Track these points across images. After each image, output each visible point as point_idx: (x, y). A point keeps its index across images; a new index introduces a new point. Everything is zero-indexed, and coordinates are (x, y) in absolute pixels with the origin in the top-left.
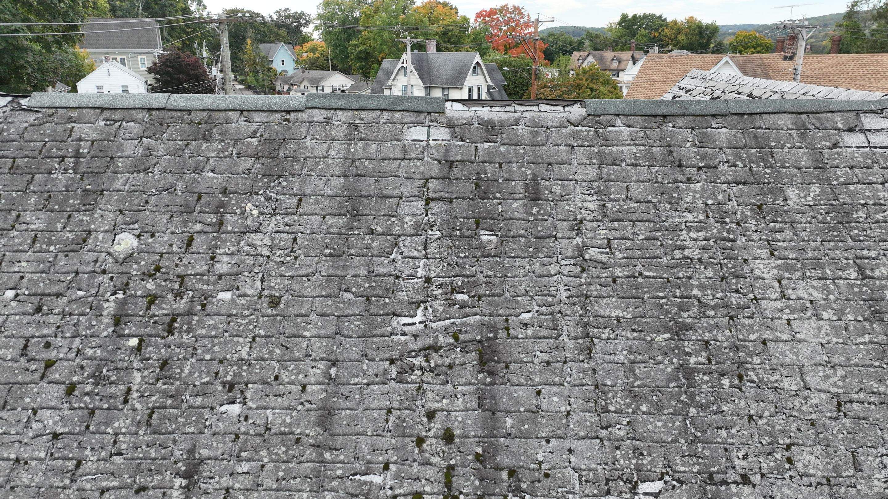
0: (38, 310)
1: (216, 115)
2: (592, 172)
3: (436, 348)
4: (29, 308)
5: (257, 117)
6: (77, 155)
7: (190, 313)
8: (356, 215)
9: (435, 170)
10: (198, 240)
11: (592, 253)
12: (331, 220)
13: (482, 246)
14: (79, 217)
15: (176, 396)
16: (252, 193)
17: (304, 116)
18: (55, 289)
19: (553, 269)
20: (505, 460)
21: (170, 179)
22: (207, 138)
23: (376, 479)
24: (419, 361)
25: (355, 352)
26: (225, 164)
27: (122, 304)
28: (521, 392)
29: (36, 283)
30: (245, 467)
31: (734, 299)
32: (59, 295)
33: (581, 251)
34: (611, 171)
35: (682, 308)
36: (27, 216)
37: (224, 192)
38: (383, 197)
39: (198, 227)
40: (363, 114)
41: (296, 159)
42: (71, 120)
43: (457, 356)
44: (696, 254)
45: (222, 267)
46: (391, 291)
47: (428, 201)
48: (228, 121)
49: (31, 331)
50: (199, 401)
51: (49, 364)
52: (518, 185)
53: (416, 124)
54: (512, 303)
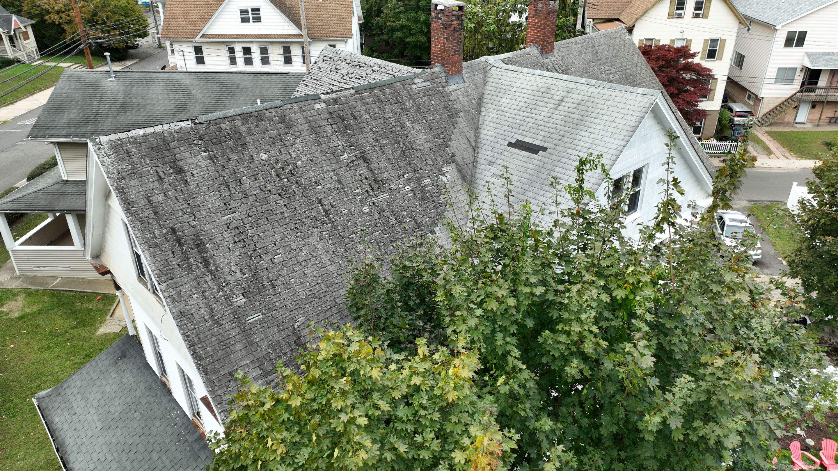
0: (256, 179)
1: (260, 112)
2: (364, 108)
3: (354, 161)
4: (253, 179)
5: (272, 111)
6: (229, 135)
7: (294, 169)
8: (316, 133)
9: (328, 116)
10: (282, 150)
11: (374, 129)
12: (312, 136)
13: (350, 134)
14: (245, 152)
15: (305, 188)
16: (287, 134)
17: (285, 107)
18: (255, 173)
19: (368, 135)
20: (379, 179)
21: (261, 135)
22: (262, 121)
23: (357, 191)
24: (351, 165)
25: (337, 167)
26: (273, 127)
27: (276, 172)
28: (375, 165)
29: (249, 173)
30: (330, 198)
31: (405, 132)
32: (258, 174)
33: (371, 129)
34: (368, 106)
35: (397, 137)
36: (230, 156)
37: (280, 135)
38: (320, 127)
39: (280, 147)
40: (300, 103)
41: (291, 121)
42: (217, 124)
43: (359, 161)
44: (394, 124)
45: (294, 156)
46: (336, 151)
47: (331, 125)
48: (265, 114)
49: (258, 185)
50: (311, 188)
51: (270, 191)
52: (349, 115)
53: (316, 103)
54: (363, 146)
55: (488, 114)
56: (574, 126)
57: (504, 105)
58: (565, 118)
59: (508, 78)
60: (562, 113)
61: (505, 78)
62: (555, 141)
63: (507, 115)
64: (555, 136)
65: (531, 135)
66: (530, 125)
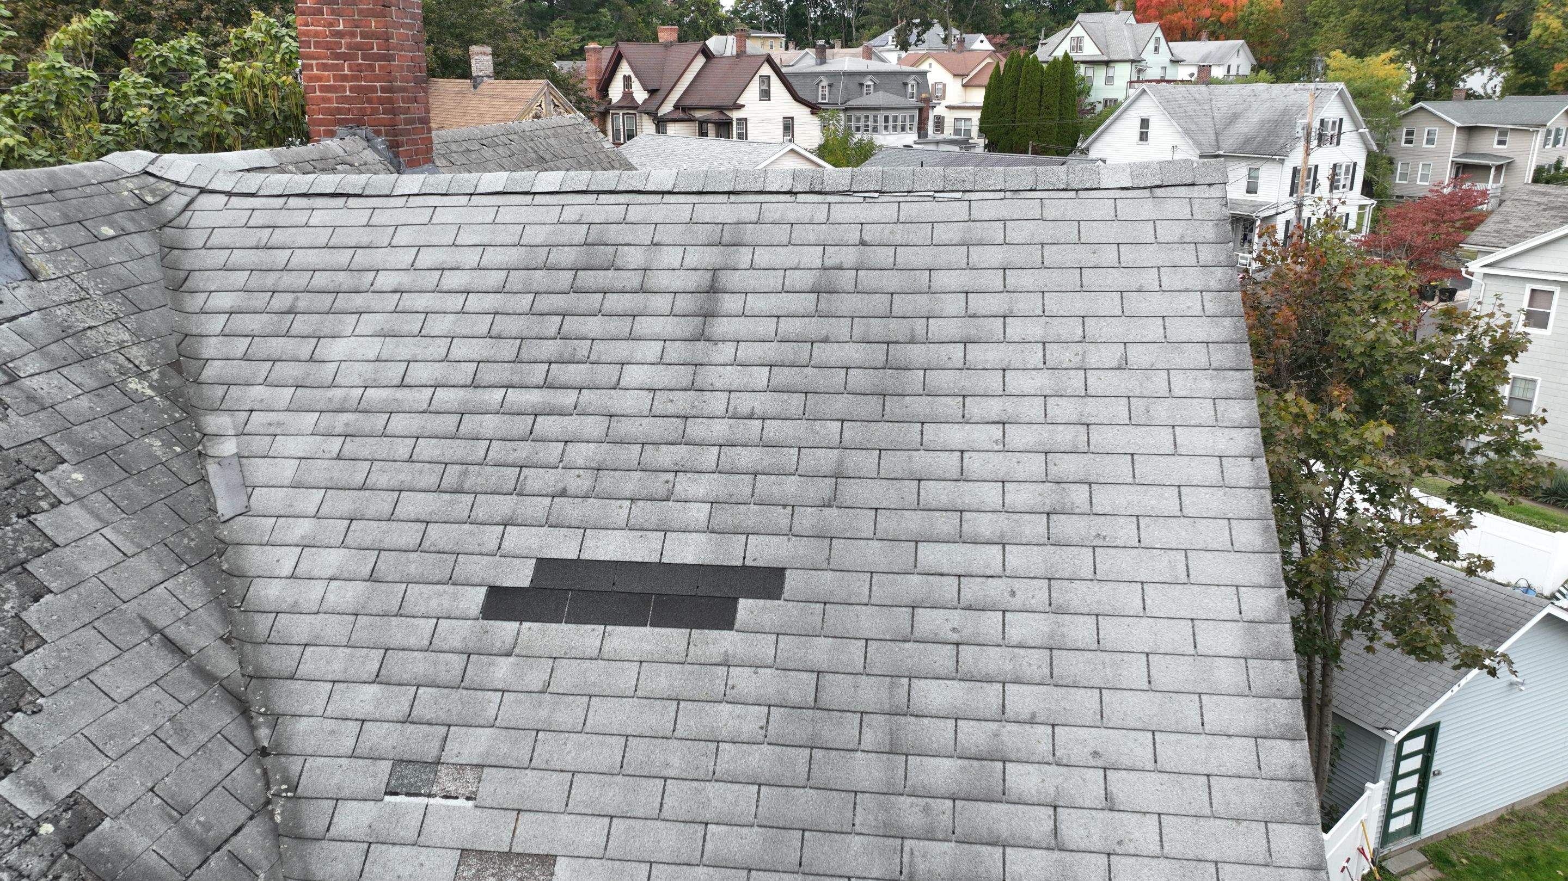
55: (260, 444)
56: (871, 406)
57: (353, 374)
58: (783, 376)
59: (322, 236)
60: (749, 351)
61: (303, 237)
62: (807, 518)
63: (399, 423)
64: (791, 487)
65: (620, 511)
66: (580, 453)
